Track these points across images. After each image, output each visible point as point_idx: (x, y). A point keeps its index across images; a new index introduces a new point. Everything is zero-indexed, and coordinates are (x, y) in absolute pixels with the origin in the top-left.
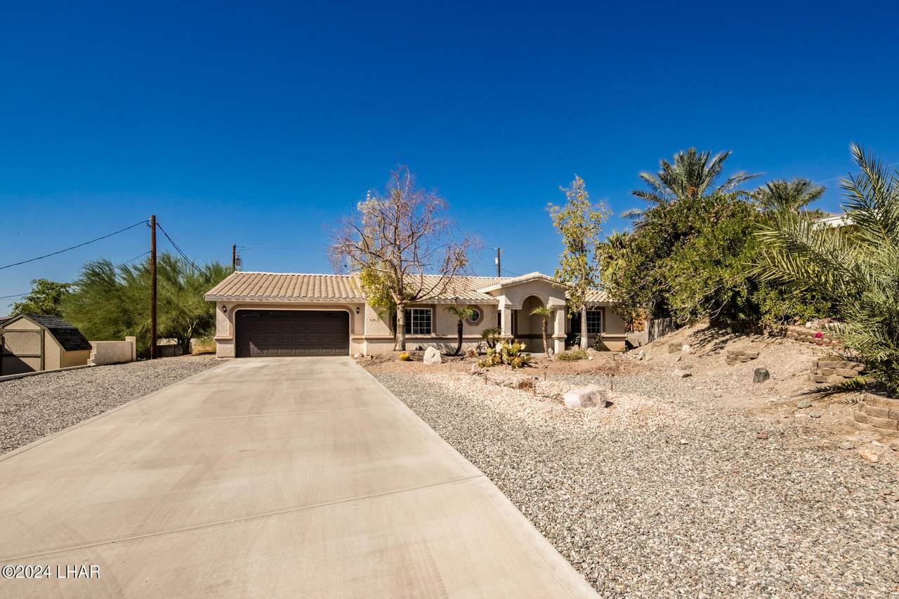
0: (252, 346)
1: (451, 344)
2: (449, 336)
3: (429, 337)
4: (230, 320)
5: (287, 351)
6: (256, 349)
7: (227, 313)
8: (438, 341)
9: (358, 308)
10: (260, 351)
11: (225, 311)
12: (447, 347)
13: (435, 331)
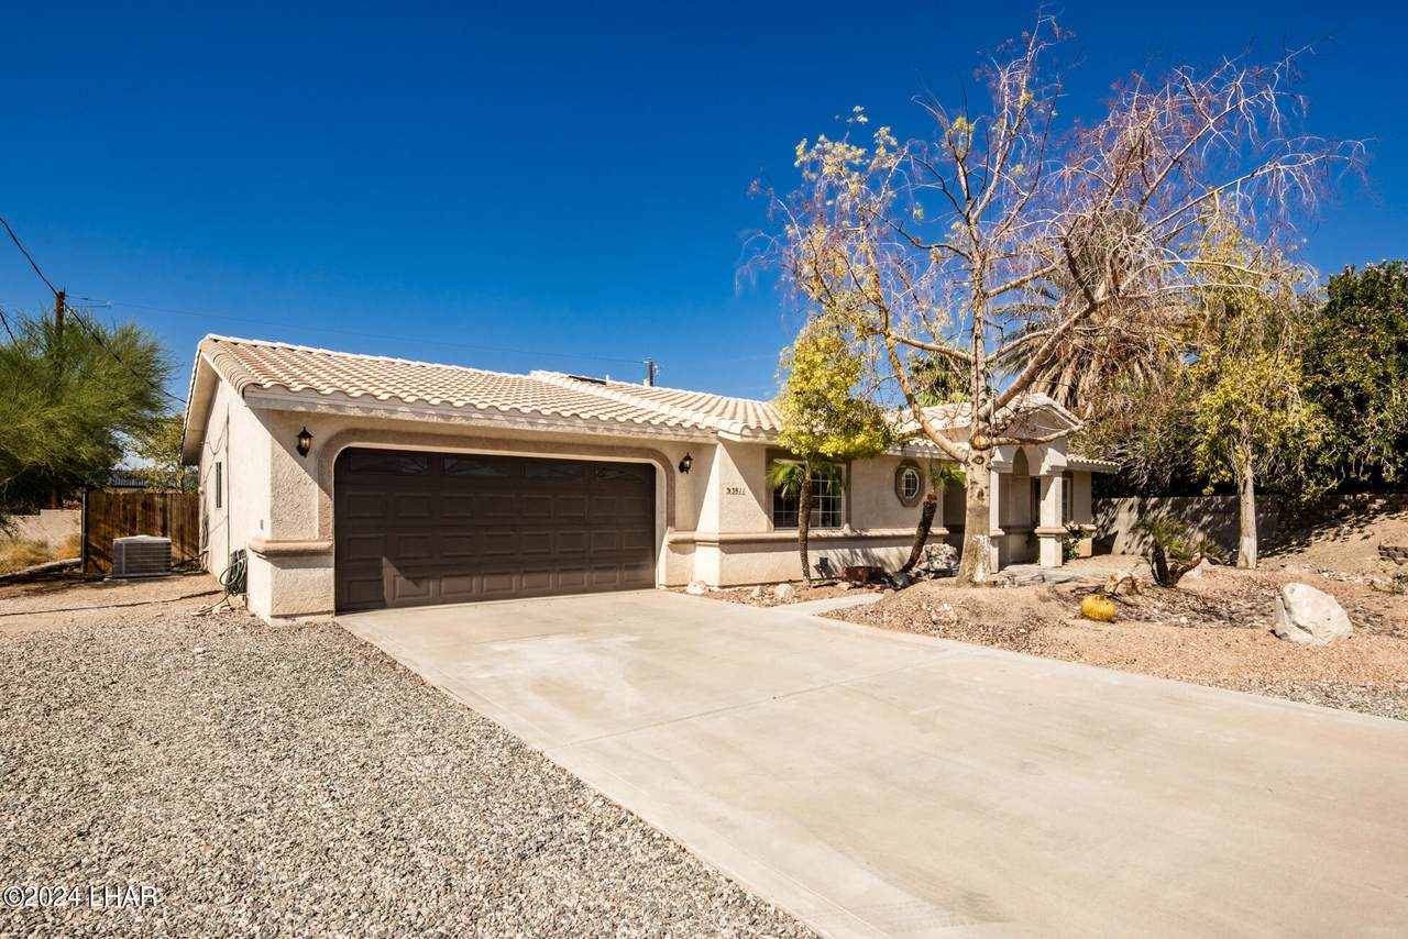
0: (389, 571)
1: (873, 550)
2: (873, 532)
3: (839, 534)
4: (321, 485)
5: (487, 582)
6: (400, 580)
7: (311, 458)
8: (853, 543)
9: (688, 458)
10: (410, 585)
11: (303, 451)
12: (865, 555)
13: (849, 521)
